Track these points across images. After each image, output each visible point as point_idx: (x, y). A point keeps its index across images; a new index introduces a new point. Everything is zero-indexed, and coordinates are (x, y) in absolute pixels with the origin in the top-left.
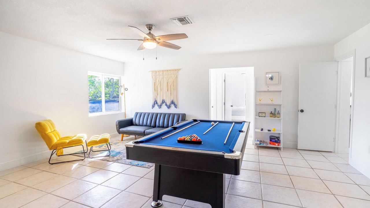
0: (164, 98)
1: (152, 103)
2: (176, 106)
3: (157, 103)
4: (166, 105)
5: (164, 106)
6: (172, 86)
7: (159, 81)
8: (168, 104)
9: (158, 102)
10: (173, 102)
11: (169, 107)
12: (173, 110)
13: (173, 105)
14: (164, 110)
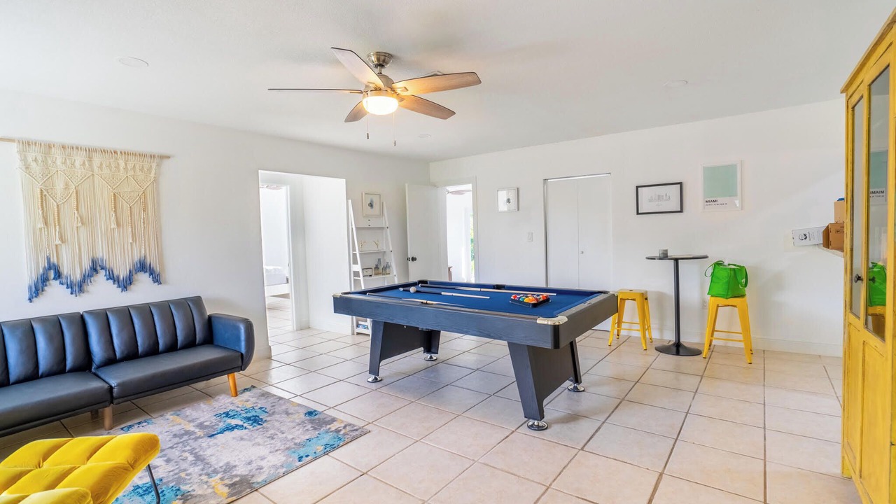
0: (99, 255)
1: (27, 275)
2: (157, 279)
3: (58, 275)
4: (112, 277)
5: (99, 283)
6: (136, 209)
7: (67, 187)
8: (122, 273)
9: (65, 270)
10: (143, 267)
11: (125, 284)
12: (144, 293)
13: (147, 274)
14: (103, 296)
